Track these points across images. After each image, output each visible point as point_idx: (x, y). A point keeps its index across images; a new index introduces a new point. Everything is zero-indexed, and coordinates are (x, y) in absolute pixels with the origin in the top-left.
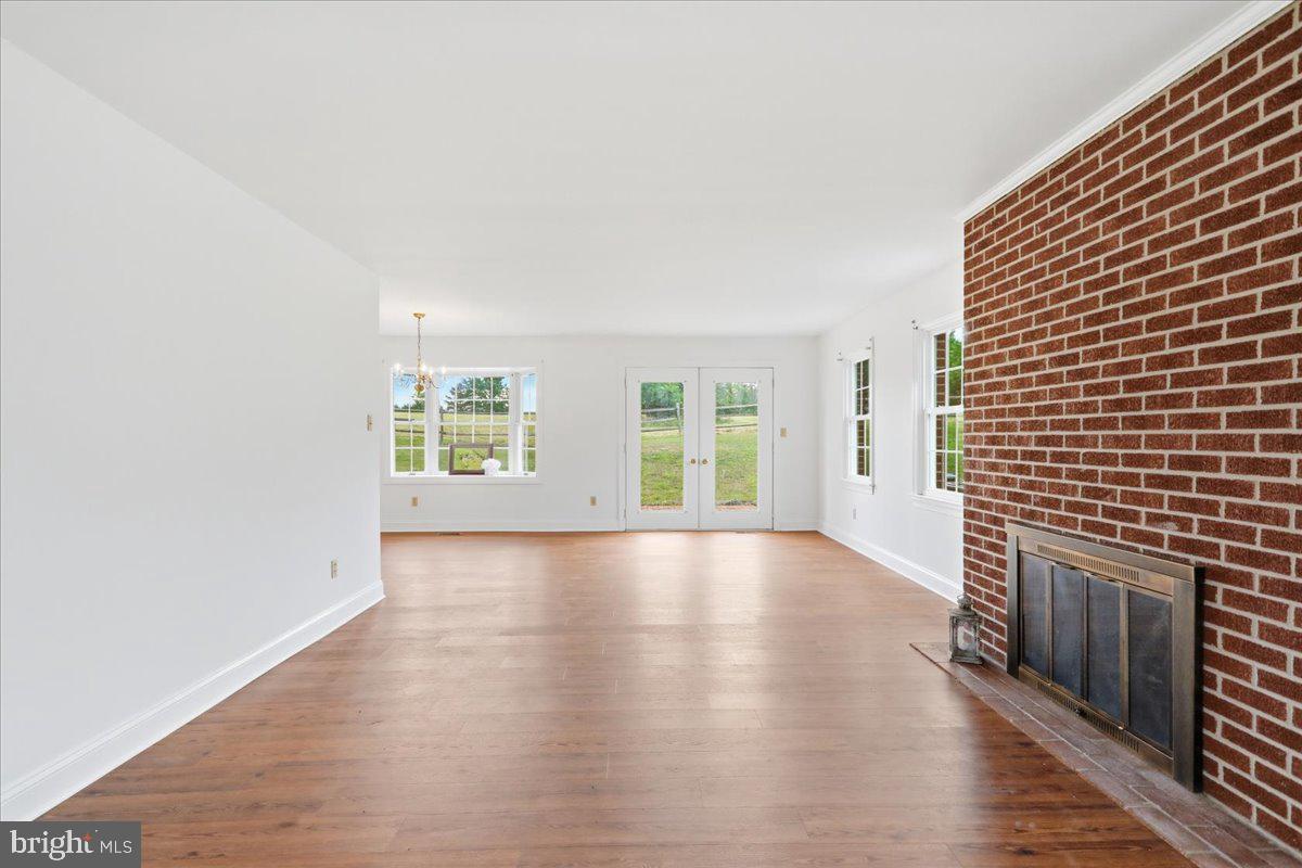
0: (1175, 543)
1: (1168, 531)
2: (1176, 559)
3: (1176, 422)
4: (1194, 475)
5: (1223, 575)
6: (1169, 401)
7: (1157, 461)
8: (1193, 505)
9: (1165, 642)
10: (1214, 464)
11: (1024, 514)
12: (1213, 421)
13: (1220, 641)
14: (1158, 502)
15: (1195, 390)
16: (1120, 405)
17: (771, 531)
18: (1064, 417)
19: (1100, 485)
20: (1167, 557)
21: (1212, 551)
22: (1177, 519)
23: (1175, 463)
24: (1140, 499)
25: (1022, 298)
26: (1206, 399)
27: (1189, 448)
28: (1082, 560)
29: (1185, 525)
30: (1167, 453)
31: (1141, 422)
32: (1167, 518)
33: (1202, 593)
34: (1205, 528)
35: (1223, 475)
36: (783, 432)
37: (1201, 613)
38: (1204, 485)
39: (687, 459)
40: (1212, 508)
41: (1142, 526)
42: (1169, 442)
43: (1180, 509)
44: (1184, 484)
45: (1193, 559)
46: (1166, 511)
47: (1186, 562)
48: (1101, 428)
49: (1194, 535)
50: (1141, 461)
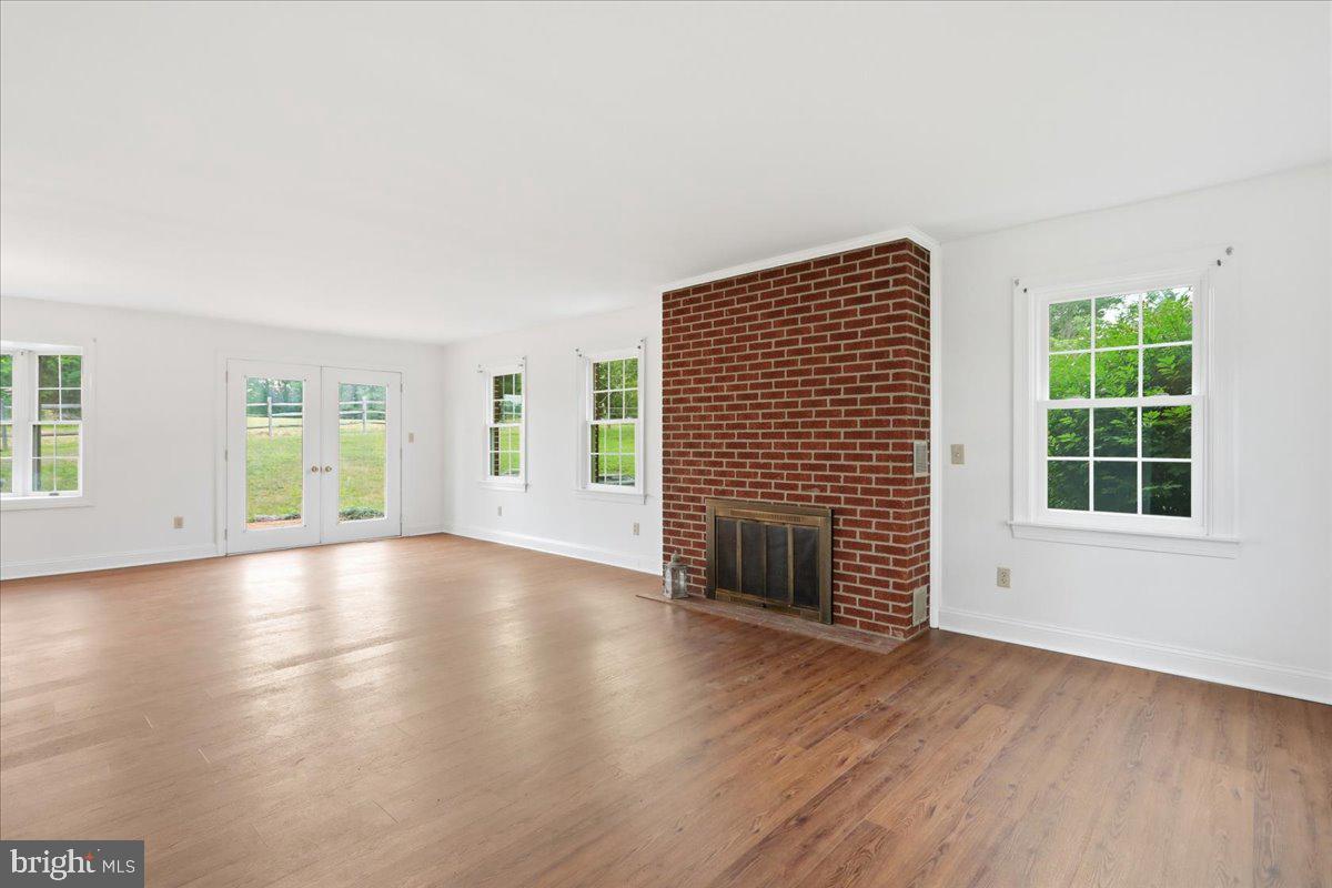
0: (818, 499)
1: (814, 493)
2: (819, 507)
3: (818, 435)
4: (828, 463)
5: (842, 512)
6: (814, 425)
7: (808, 456)
8: (827, 478)
9: (815, 549)
10: (837, 457)
11: (718, 492)
12: (837, 435)
13: (841, 544)
14: (808, 478)
15: (828, 419)
16: (785, 425)
17: (400, 538)
18: (747, 431)
19: (773, 471)
20: (814, 507)
21: (837, 500)
22: (819, 486)
23: (818, 457)
24: (797, 477)
25: (714, 354)
26: (833, 424)
27: (825, 449)
28: (763, 516)
29: (823, 489)
30: (813, 452)
31: (799, 435)
32: (814, 486)
33: (834, 522)
34: (834, 489)
35: (842, 462)
36: (411, 438)
37: (834, 532)
38: (833, 468)
39: (307, 466)
40: (837, 479)
41: (800, 492)
42: (814, 446)
43: (821, 480)
44: (822, 467)
45: (828, 506)
46: (813, 482)
47: (824, 507)
48: (773, 438)
49: (828, 494)
50: (799, 456)
